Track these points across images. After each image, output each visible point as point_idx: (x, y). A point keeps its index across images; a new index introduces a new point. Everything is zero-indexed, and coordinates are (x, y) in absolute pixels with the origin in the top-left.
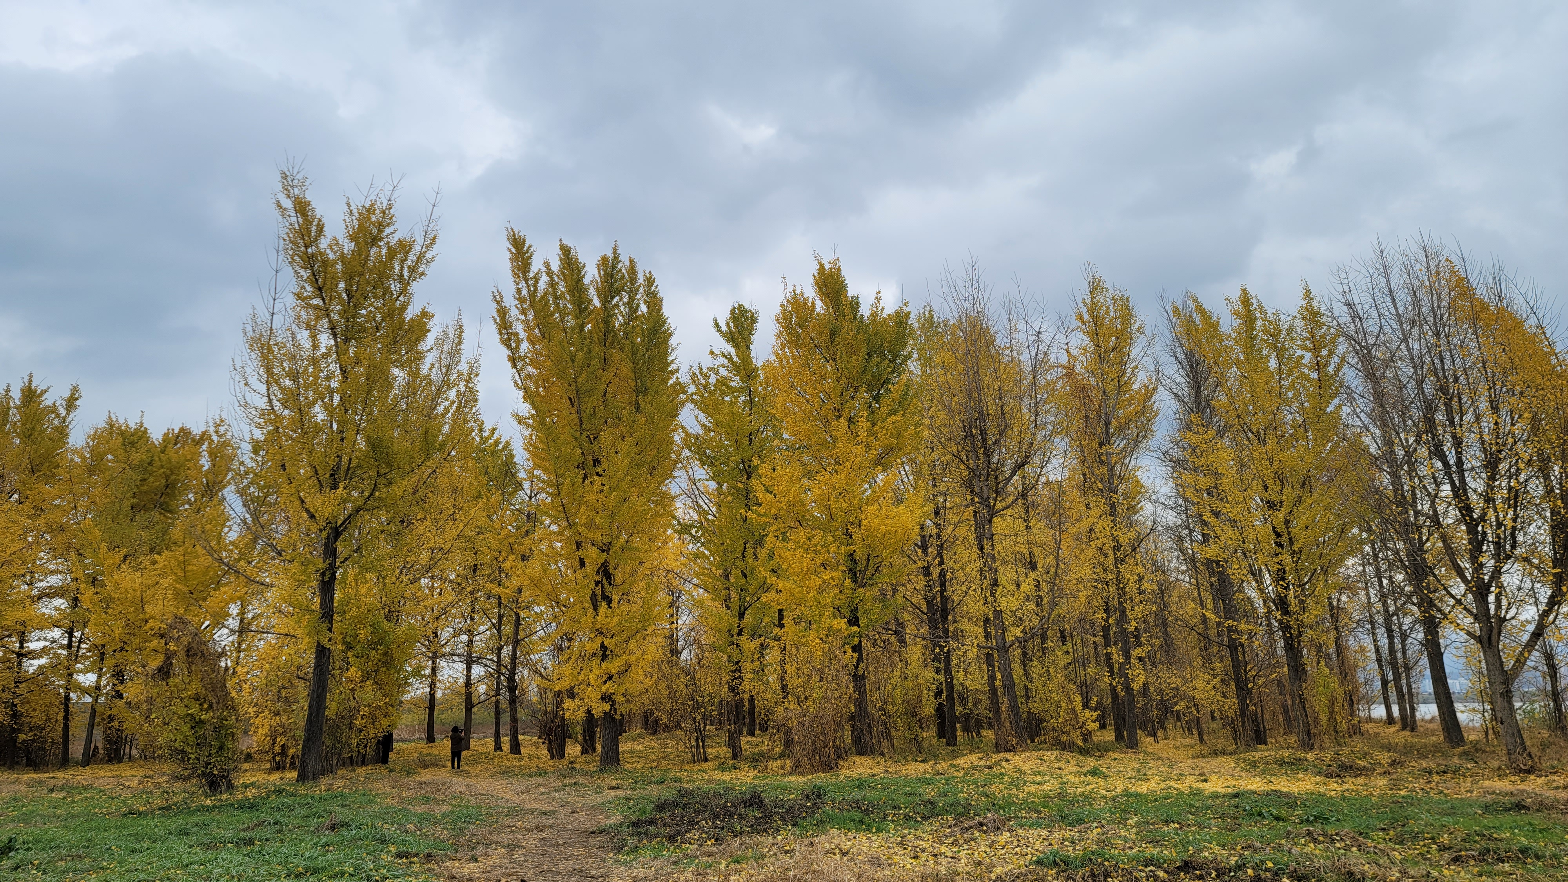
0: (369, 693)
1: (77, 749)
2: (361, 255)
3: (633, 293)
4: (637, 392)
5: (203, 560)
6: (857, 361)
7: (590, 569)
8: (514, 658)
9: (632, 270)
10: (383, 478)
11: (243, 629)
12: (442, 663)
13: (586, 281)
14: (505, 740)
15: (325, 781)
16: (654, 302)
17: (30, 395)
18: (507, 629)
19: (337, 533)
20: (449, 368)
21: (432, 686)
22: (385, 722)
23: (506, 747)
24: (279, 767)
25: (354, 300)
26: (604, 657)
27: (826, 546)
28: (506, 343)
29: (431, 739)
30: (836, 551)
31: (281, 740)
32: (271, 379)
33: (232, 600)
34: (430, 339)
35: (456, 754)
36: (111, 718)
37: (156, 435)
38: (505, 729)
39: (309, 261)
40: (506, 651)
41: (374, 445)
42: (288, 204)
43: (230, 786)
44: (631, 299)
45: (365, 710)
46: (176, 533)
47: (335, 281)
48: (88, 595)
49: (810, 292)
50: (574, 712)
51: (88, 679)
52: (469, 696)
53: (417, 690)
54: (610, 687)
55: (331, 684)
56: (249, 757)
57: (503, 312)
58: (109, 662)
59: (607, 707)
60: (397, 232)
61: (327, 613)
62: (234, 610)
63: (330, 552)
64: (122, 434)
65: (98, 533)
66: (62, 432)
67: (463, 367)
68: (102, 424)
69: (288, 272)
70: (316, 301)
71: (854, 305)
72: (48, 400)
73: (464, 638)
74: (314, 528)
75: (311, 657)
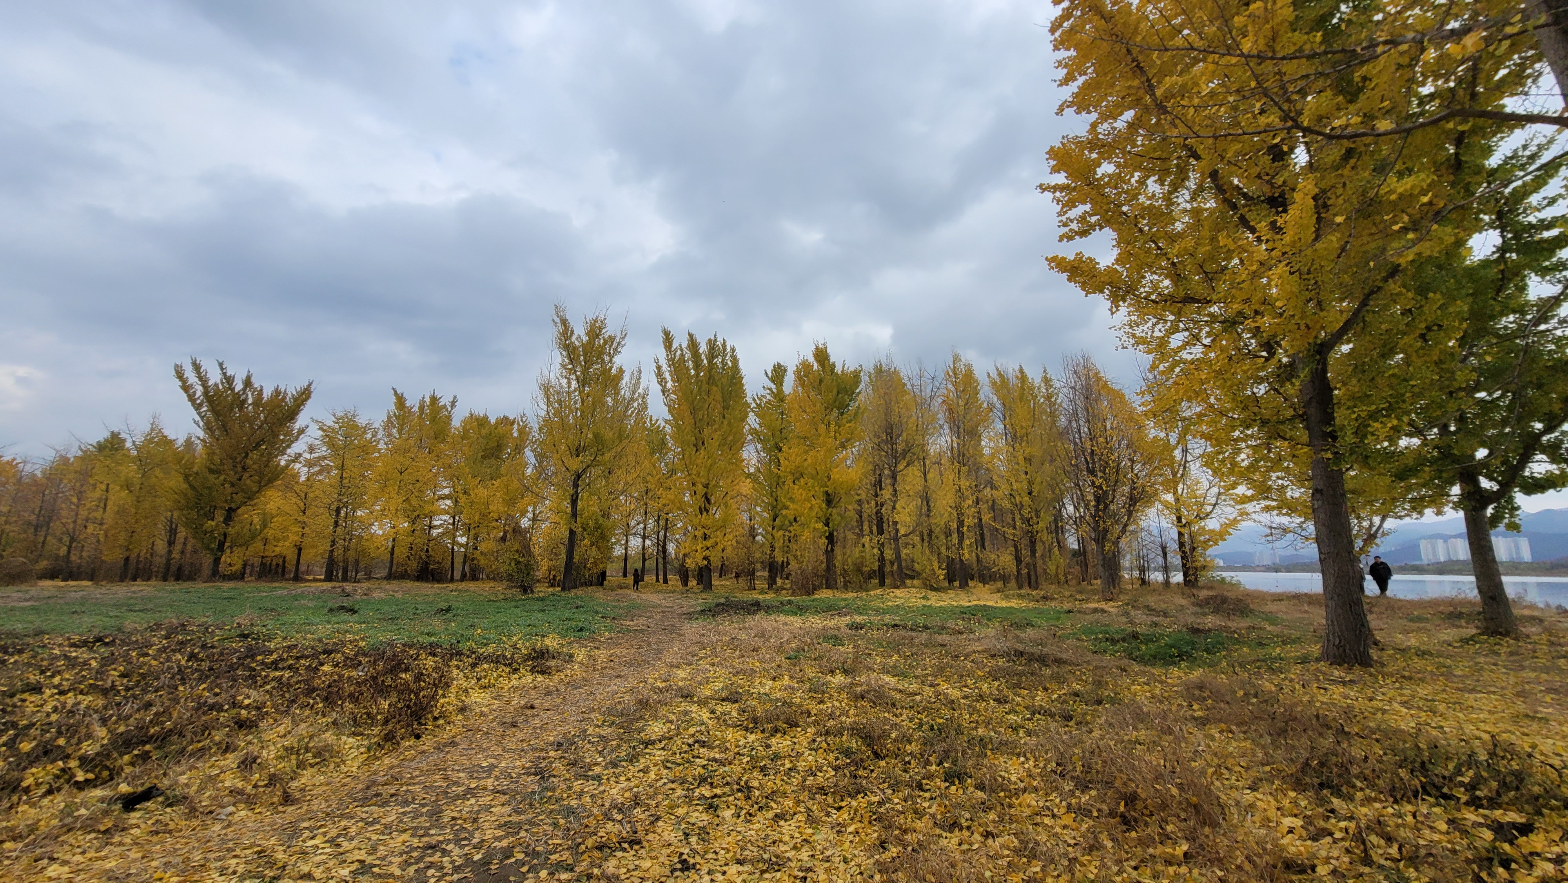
0: (594, 552)
1: (457, 575)
2: (591, 342)
3: (725, 356)
4: (724, 408)
5: (515, 484)
6: (831, 396)
7: (698, 496)
8: (665, 536)
9: (724, 345)
10: (600, 452)
11: (534, 519)
12: (631, 538)
13: (701, 351)
14: (661, 578)
15: (573, 591)
16: (735, 360)
17: (434, 399)
18: (662, 523)
19: (579, 476)
20: (634, 392)
21: (626, 549)
22: (601, 566)
23: (661, 581)
24: (552, 585)
25: (588, 363)
26: (705, 539)
27: (813, 487)
28: (660, 383)
29: (625, 575)
30: (819, 491)
31: (553, 573)
32: (549, 403)
33: (529, 504)
34: (624, 382)
35: (636, 582)
36: (473, 559)
37: (493, 421)
38: (661, 573)
39: (566, 347)
40: (662, 534)
41: (596, 436)
42: (558, 320)
43: (532, 592)
44: (723, 360)
45: (591, 560)
46: (503, 470)
47: (579, 356)
48: (463, 499)
49: (812, 360)
50: (690, 563)
51: (463, 540)
52: (644, 555)
53: (618, 551)
54: (707, 553)
55: (576, 547)
56: (538, 581)
57: (659, 368)
58: (472, 532)
59: (706, 562)
60: (608, 332)
61: (574, 514)
62: (530, 509)
63: (576, 485)
64: (477, 420)
65: (467, 470)
66: (449, 418)
67: (641, 391)
68: (468, 415)
69: (557, 352)
70: (570, 366)
71: (833, 366)
72: (442, 402)
73: (642, 526)
74: (568, 475)
75: (567, 533)
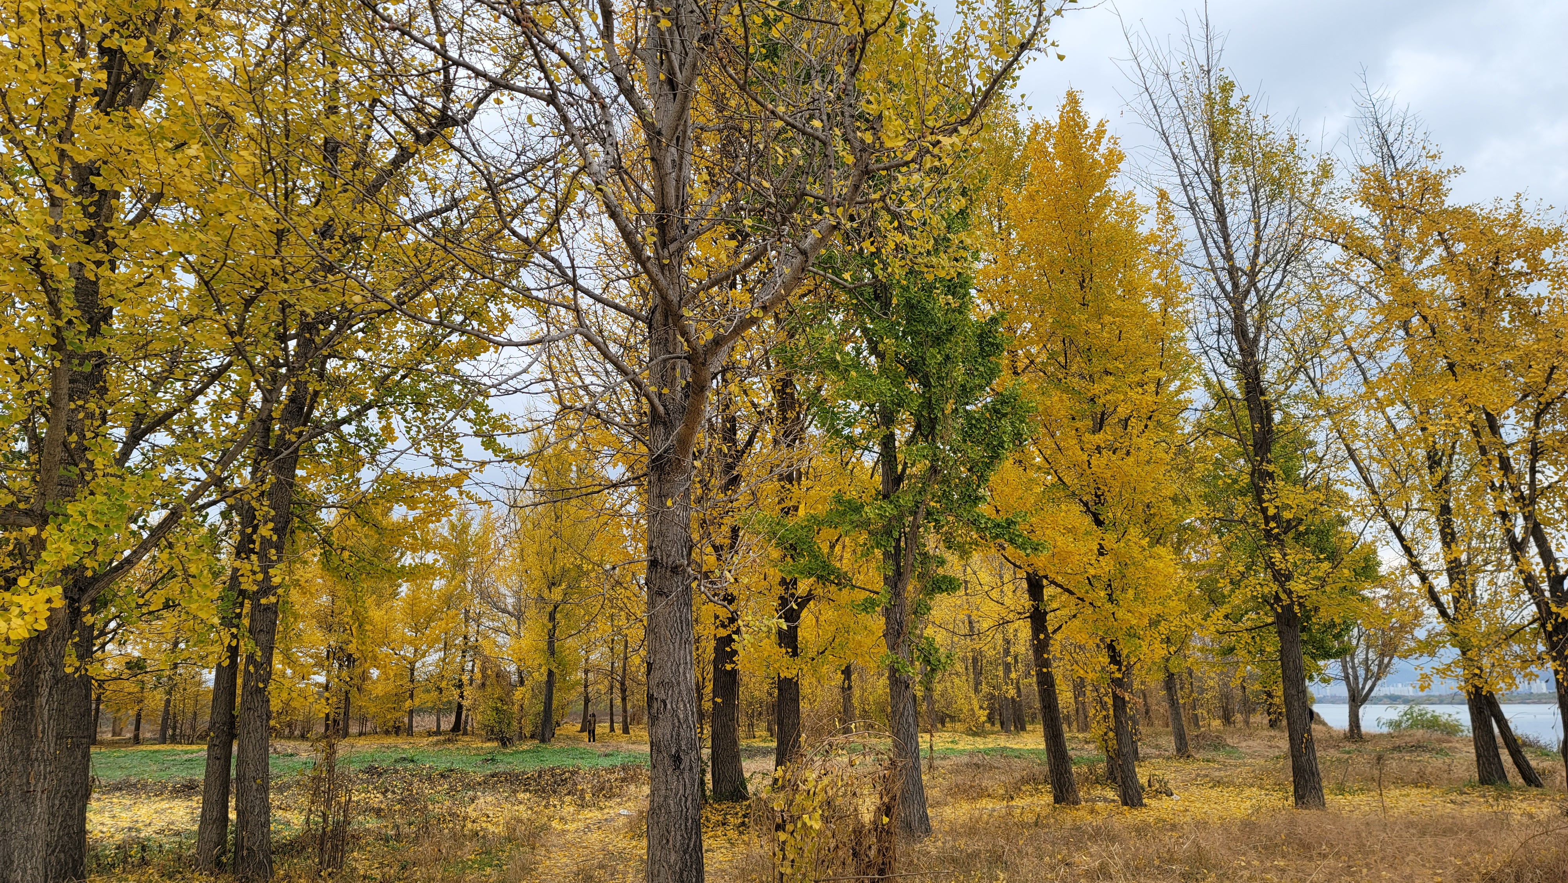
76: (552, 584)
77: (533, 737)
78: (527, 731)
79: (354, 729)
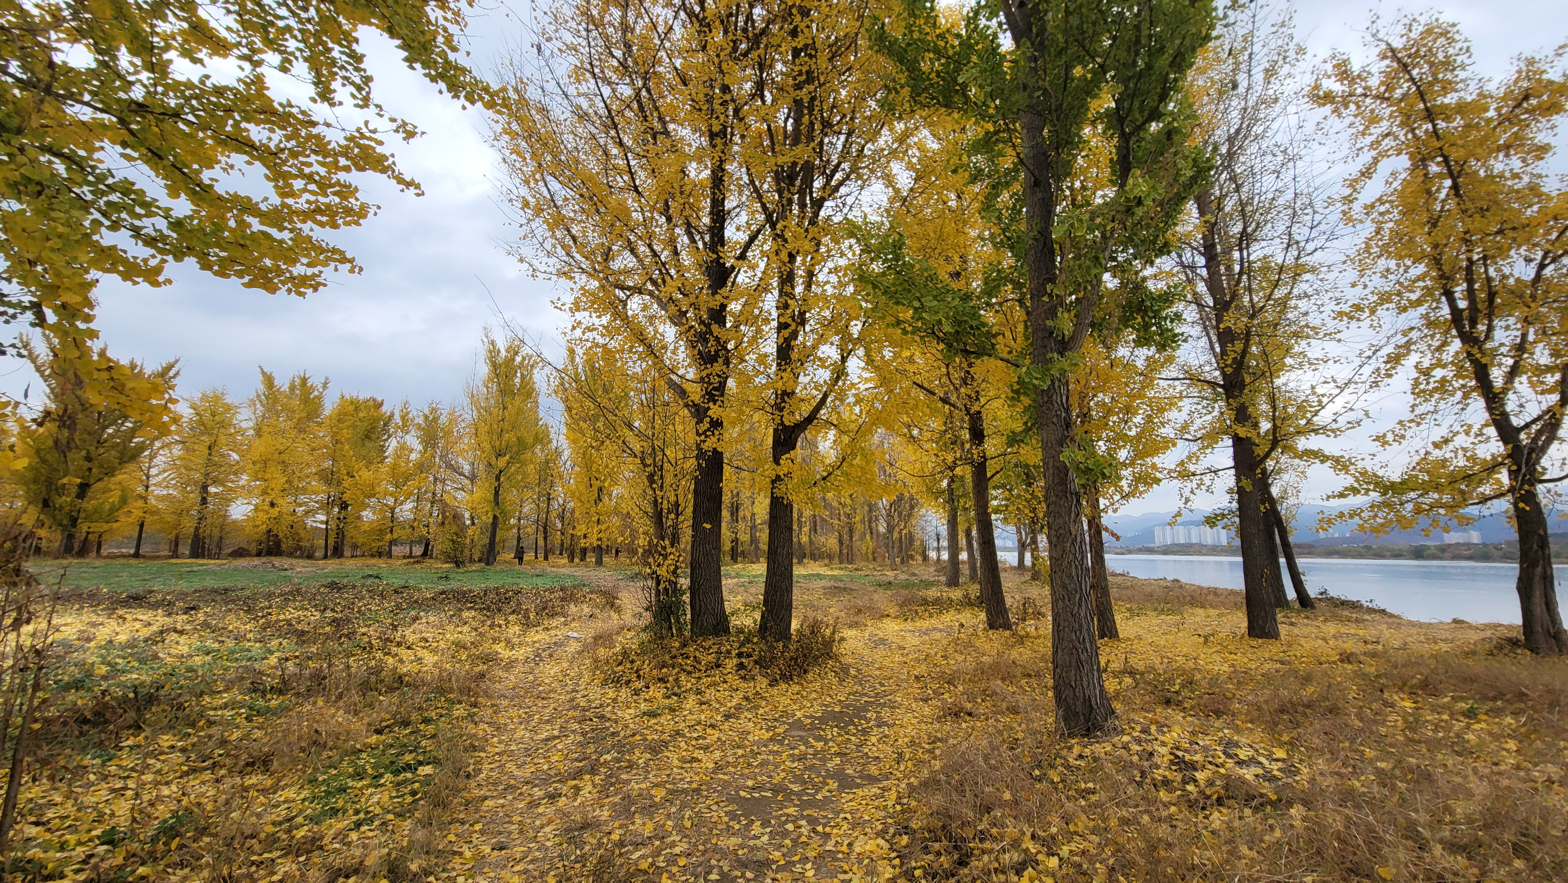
19: (501, 472)
41: (519, 439)
61: (497, 503)
63: (498, 479)
75: (491, 519)
76: (499, 455)
77: (480, 561)
78: (476, 557)
79: (347, 553)
